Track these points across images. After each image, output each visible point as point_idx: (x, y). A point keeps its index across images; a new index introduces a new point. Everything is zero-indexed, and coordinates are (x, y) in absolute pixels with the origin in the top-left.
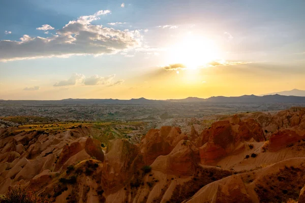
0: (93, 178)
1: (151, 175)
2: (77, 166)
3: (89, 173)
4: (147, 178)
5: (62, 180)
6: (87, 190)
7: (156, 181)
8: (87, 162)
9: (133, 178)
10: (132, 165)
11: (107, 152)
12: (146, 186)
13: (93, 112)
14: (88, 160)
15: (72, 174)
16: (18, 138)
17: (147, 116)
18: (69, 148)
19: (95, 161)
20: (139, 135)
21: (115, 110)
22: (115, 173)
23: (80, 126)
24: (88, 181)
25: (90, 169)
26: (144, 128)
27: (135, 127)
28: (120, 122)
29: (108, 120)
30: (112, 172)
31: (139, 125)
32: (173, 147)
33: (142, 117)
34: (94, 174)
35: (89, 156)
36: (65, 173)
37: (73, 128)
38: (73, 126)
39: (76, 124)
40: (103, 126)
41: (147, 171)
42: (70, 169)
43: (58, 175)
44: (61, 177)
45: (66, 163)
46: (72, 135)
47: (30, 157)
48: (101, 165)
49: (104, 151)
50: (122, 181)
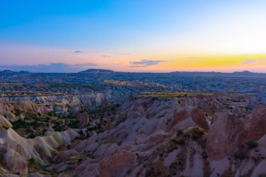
0: (199, 143)
1: (257, 151)
2: (185, 131)
3: (195, 138)
4: (252, 153)
5: (173, 141)
6: (194, 153)
7: (263, 158)
8: (194, 129)
9: (237, 150)
10: (237, 138)
11: (212, 123)
12: (250, 160)
13: (196, 83)
14: (195, 127)
15: (181, 138)
16: (140, 101)
17: (252, 89)
18: (178, 114)
19: (200, 129)
20: (242, 107)
21: (217, 83)
22: (220, 143)
23: (186, 96)
24: (195, 145)
25: (196, 135)
26: (248, 101)
27: (237, 100)
28: (222, 94)
29: (211, 91)
30: (217, 141)
31: (243, 98)
33: (246, 90)
34: (200, 140)
35: (195, 124)
36: (175, 135)
37: (180, 96)
38: (179, 94)
39: (181, 93)
40: (206, 97)
41: (253, 146)
42: (180, 133)
43: (170, 136)
44: (172, 138)
45: (175, 127)
46: (179, 102)
47: (148, 117)
48: (206, 134)
49: (209, 122)
50: (225, 152)
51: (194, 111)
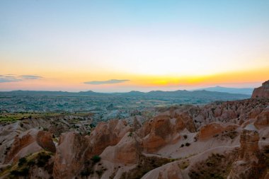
0: (45, 169)
1: (100, 164)
2: (29, 159)
3: (40, 164)
4: (97, 167)
5: (13, 173)
7: (105, 170)
8: (39, 154)
9: (83, 167)
10: (83, 156)
11: (59, 144)
12: (95, 174)
13: (42, 103)
14: (41, 152)
15: (23, 167)
17: (94, 107)
18: (20, 140)
19: (47, 152)
20: (87, 125)
21: (64, 102)
22: (67, 164)
23: (30, 117)
24: (40, 172)
25: (42, 160)
26: (92, 119)
27: (83, 118)
28: (69, 113)
29: (58, 111)
30: (64, 163)
31: (87, 116)
32: (120, 138)
33: (90, 109)
34: (46, 165)
35: (40, 148)
36: (17, 165)
37: (23, 119)
38: (22, 116)
39: (25, 115)
40: (53, 117)
41: (97, 160)
42: (23, 161)
43: (9, 167)
44: (12, 169)
45: (17, 155)
46: (22, 126)
48: (53, 157)
49: (56, 144)
50: (73, 172)
51: (40, 134)
